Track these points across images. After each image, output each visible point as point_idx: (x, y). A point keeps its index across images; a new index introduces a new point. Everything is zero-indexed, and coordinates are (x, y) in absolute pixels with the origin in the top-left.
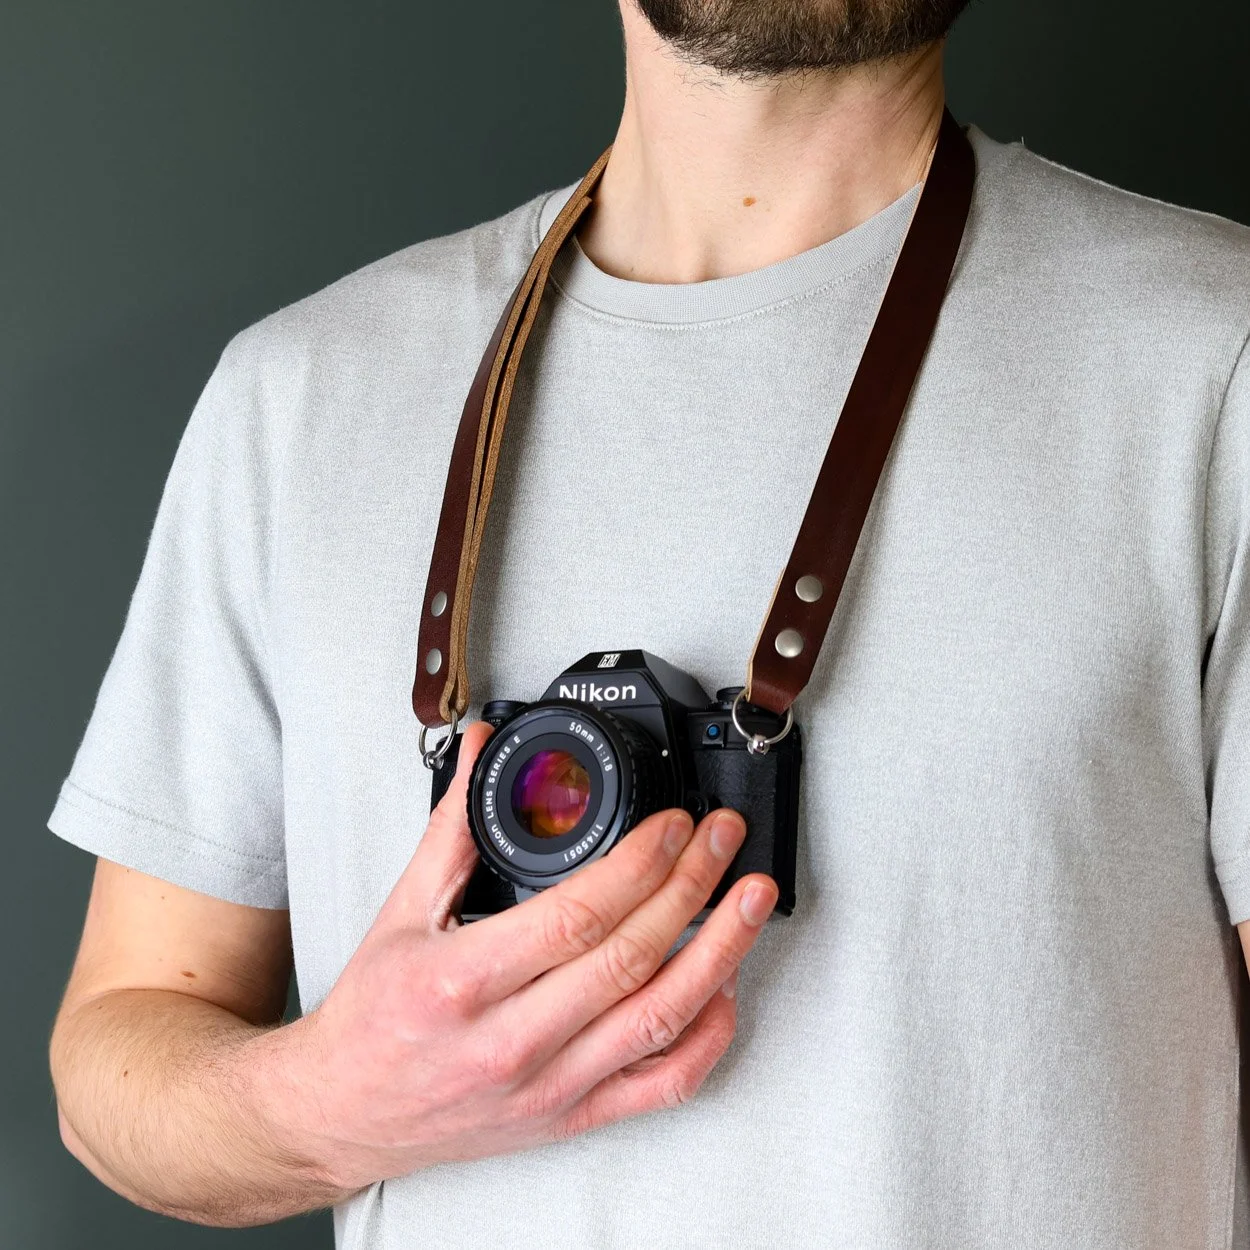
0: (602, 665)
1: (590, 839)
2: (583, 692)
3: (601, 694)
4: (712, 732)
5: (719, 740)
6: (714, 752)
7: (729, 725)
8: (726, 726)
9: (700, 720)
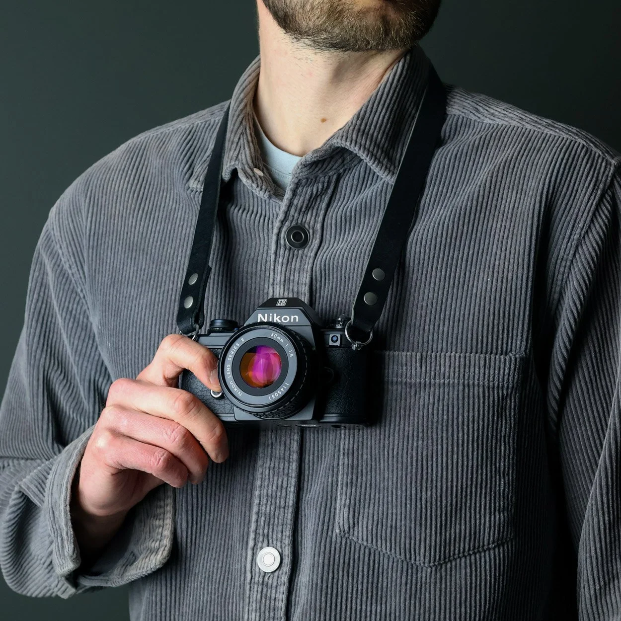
0: (278, 305)
1: (282, 389)
2: (271, 318)
4: (335, 339)
5: (338, 344)
6: (334, 349)
7: (343, 336)
8: (341, 336)
9: (328, 333)
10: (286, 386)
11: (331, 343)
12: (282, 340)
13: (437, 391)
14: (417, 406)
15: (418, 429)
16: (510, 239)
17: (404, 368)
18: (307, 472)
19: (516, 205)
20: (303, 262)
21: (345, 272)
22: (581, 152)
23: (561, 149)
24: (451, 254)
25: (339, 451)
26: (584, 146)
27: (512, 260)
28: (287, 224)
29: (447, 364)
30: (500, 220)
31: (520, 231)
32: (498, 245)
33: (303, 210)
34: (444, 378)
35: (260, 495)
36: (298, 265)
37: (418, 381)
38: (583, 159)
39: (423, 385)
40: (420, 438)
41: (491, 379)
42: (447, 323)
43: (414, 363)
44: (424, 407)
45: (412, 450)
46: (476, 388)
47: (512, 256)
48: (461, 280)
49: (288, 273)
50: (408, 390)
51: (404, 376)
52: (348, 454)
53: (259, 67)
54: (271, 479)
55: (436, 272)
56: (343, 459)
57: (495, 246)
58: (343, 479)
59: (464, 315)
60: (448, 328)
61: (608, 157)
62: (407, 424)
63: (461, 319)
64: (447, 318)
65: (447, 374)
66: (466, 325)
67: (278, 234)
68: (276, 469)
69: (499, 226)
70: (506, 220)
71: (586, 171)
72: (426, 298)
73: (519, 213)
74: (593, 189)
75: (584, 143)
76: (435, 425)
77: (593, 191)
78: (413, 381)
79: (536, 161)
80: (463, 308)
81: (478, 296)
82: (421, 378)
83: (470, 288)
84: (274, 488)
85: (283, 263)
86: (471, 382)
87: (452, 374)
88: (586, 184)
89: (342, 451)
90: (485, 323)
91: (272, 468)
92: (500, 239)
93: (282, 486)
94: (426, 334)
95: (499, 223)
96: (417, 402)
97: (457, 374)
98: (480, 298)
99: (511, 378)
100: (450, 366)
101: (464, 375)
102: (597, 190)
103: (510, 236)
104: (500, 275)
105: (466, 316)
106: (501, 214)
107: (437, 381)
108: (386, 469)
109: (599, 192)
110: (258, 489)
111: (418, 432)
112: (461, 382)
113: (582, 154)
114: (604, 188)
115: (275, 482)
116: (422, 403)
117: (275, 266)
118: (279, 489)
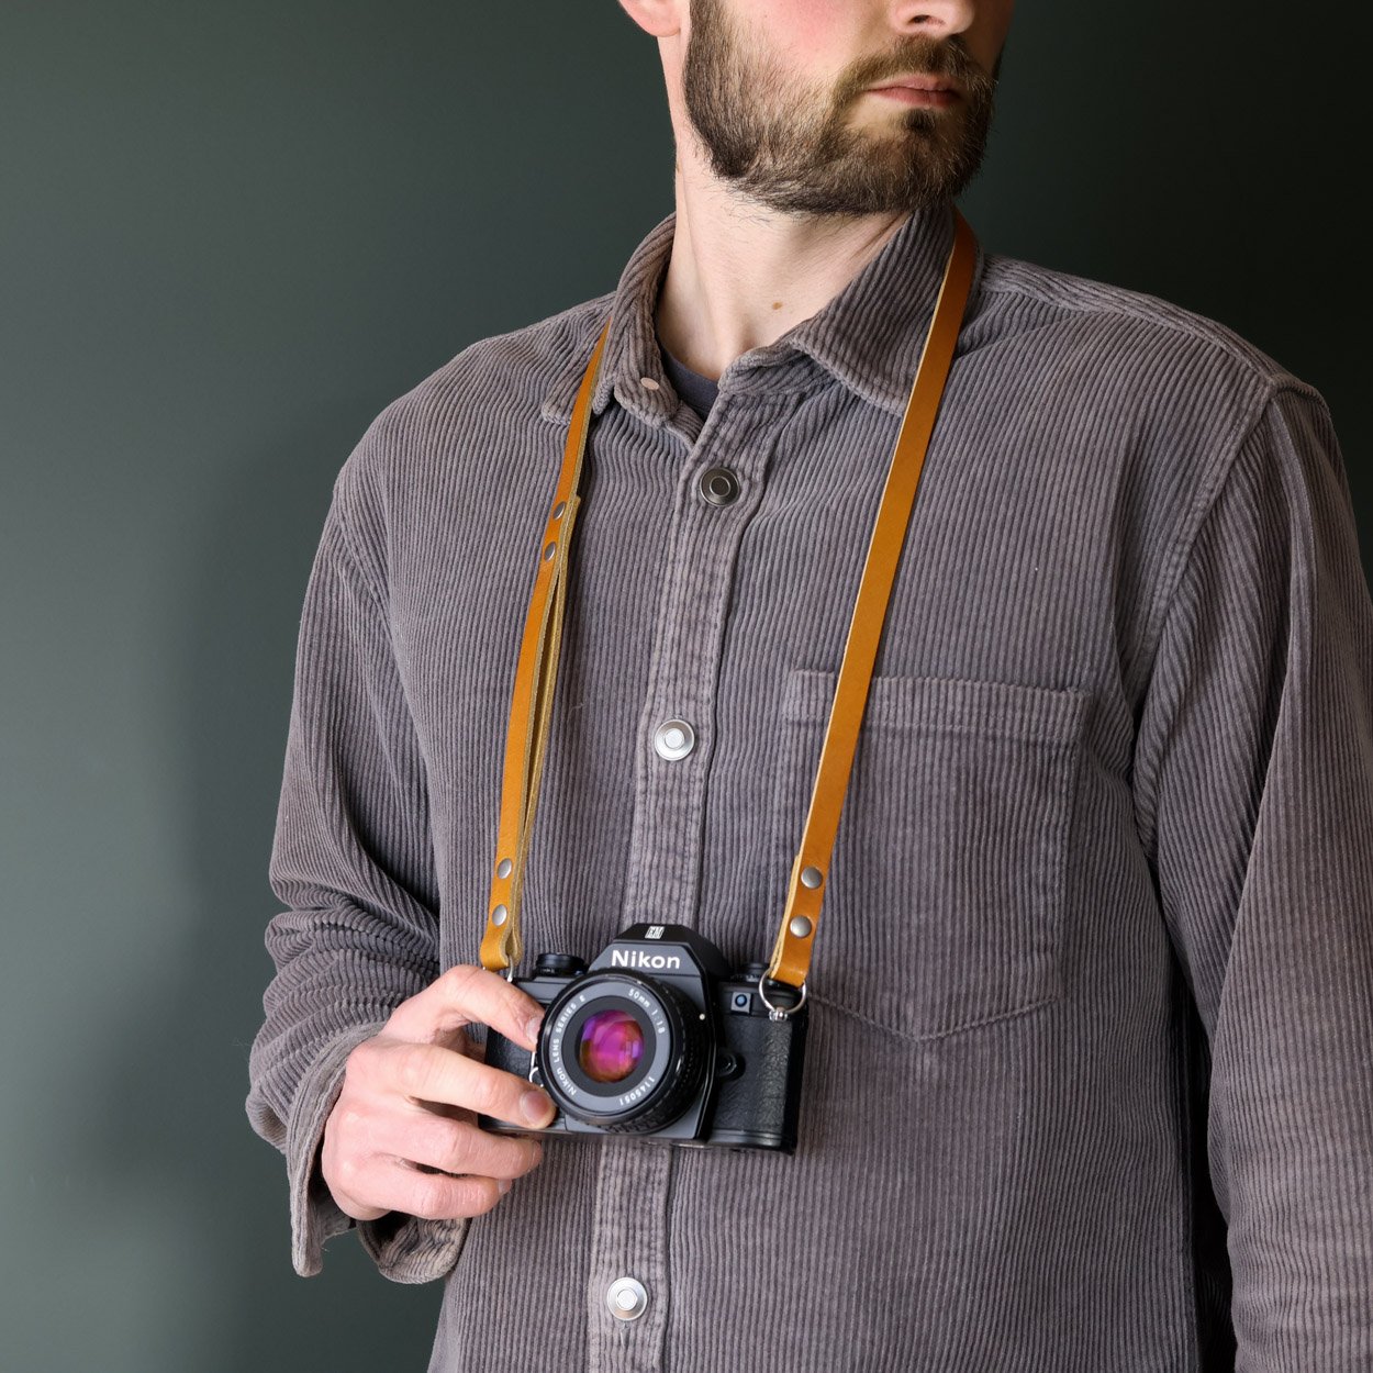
0: (649, 936)
1: (643, 1088)
2: (634, 959)
3: (649, 961)
4: (741, 1000)
5: (746, 1009)
6: (740, 1017)
7: (755, 996)
8: (752, 996)
9: (730, 989)
10: (649, 1082)
11: (734, 1007)
12: (647, 1004)
13: (938, 744)
14: (903, 769)
15: (906, 807)
16: (1079, 495)
17: (885, 703)
18: (712, 875)
19: (1094, 436)
20: (726, 527)
21: (798, 547)
22: (1215, 361)
23: (1183, 354)
24: (976, 516)
25: (770, 841)
26: (1222, 350)
27: (1080, 531)
28: (704, 466)
29: (959, 698)
30: (1063, 460)
31: (1098, 482)
32: (1057, 503)
33: (733, 447)
34: (952, 722)
35: (634, 912)
36: (717, 532)
37: (907, 725)
38: (1218, 373)
39: (915, 734)
40: (909, 823)
41: (1033, 728)
42: (963, 631)
43: (901, 695)
44: (916, 772)
45: (895, 842)
46: (1007, 744)
47: (1082, 524)
48: (991, 559)
49: (699, 544)
50: (889, 740)
51: (884, 717)
52: (785, 847)
53: (674, 227)
54: (653, 886)
55: (950, 545)
56: (777, 854)
57: (1052, 506)
58: (776, 889)
59: (994, 617)
60: (966, 637)
61: (1262, 372)
62: (886, 800)
63: (989, 624)
64: (965, 621)
65: (958, 717)
66: (996, 635)
67: (687, 481)
68: (662, 868)
69: (1060, 470)
70: (1074, 461)
71: (1222, 392)
72: (930, 588)
73: (1097, 451)
74: (1233, 424)
75: (1224, 347)
76: (934, 801)
77: (1232, 428)
78: (899, 726)
79: (1135, 365)
80: (992, 606)
81: (1021, 588)
82: (912, 721)
83: (1006, 573)
84: (658, 900)
85: (692, 528)
86: (999, 733)
87: (966, 718)
88: (1222, 415)
89: (774, 843)
90: (1030, 634)
91: (654, 866)
92: (1062, 493)
93: (670, 897)
94: (927, 648)
95: (1061, 465)
96: (904, 761)
97: (974, 718)
98: (1024, 592)
99: (1066, 730)
100: (963, 703)
101: (987, 720)
102: (1239, 426)
103: (1080, 490)
104: (1060, 555)
105: (998, 621)
106: (1065, 450)
107: (940, 727)
108: (849, 874)
109: (1243, 429)
110: (631, 902)
111: (906, 813)
112: (982, 731)
113: (1217, 365)
114: (1250, 424)
115: (659, 891)
116: (912, 764)
117: (678, 533)
118: (666, 902)
